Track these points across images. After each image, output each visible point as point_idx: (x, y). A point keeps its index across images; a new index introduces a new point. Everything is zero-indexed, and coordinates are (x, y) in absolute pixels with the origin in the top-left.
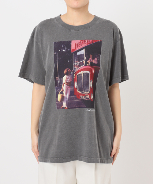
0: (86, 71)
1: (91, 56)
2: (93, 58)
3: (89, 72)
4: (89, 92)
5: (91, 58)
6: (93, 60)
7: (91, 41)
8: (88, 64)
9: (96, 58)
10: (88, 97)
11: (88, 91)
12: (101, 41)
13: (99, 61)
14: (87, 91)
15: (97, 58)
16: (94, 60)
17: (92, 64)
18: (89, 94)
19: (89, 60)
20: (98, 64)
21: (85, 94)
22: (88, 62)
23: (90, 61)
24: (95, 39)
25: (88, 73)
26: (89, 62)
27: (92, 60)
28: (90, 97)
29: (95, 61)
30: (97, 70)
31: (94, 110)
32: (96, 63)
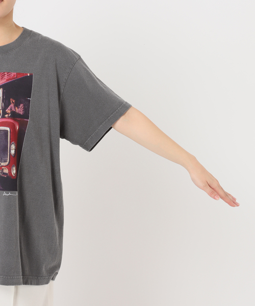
0: (4, 126)
1: (12, 101)
2: (17, 105)
3: (8, 129)
4: (7, 163)
5: (12, 105)
6: (16, 108)
7: (14, 75)
8: (7, 116)
9: (21, 105)
10: (6, 171)
11: (7, 162)
12: (31, 75)
13: (26, 110)
14: (5, 161)
15: (24, 105)
16: (18, 108)
17: (14, 115)
18: (9, 167)
19: (9, 108)
20: (26, 115)
21: (2, 166)
22: (8, 111)
23: (11, 109)
24: (21, 72)
25: (7, 131)
26: (9, 111)
27: (15, 108)
28: (10, 172)
29: (20, 110)
30: (23, 126)
31: (16, 194)
32: (21, 113)
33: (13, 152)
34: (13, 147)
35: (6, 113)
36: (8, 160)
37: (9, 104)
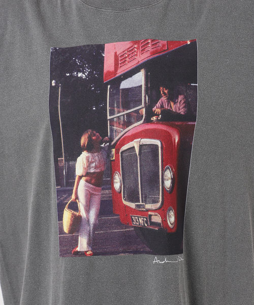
0: (150, 138)
1: (164, 90)
2: (172, 98)
3: (158, 142)
4: (159, 205)
5: (164, 99)
6: (172, 104)
7: (164, 46)
8: (154, 118)
9: (180, 98)
10: (157, 219)
11: (158, 202)
13: (191, 107)
14: (155, 202)
15: (185, 97)
16: (175, 103)
17: (168, 117)
18: (163, 211)
19: (158, 104)
21: (148, 210)
22: (157, 109)
23: (162, 106)
24: (175, 39)
25: (157, 146)
26: (159, 111)
27: (169, 103)
28: (164, 221)
29: (178, 107)
30: (187, 134)
32: (182, 111)
33: (168, 184)
34: (169, 174)
35: (153, 114)
36: (161, 200)
37: (159, 97)
